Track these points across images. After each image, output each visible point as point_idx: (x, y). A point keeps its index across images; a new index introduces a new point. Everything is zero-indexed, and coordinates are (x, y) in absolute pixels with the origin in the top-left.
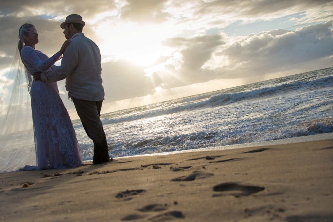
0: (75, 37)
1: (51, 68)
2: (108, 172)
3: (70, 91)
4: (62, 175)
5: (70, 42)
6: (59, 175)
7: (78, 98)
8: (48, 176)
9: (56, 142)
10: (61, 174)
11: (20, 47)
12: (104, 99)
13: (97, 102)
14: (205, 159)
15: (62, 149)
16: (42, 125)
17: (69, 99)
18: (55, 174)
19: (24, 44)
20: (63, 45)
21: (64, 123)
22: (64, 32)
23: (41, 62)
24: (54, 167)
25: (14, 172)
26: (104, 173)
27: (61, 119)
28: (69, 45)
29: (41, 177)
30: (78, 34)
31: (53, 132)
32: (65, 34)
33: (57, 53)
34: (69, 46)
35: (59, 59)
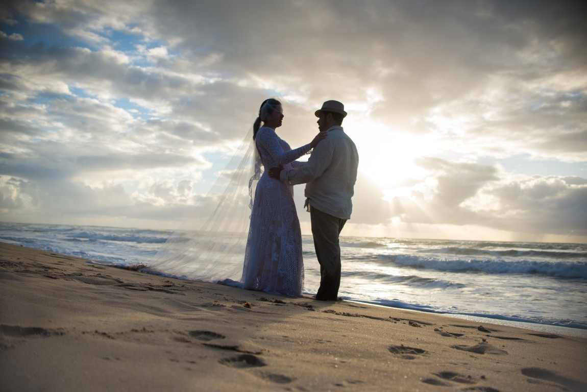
0: (333, 130)
1: (291, 164)
2: (348, 315)
3: (310, 197)
4: (284, 303)
5: (326, 135)
6: (281, 302)
7: (319, 209)
8: (266, 300)
9: (276, 259)
10: (284, 301)
11: (256, 126)
12: (349, 219)
13: (340, 219)
14: (477, 330)
15: (281, 269)
16: (263, 233)
17: (304, 207)
18: (276, 300)
19: (262, 123)
20: (316, 137)
21: (292, 236)
22: (318, 122)
23: (283, 152)
24: (264, 290)
25: (210, 283)
26: (344, 314)
27: (289, 231)
28: (324, 138)
29: (257, 300)
30: (337, 127)
31: (275, 246)
32: (319, 125)
33: (307, 146)
34: (324, 140)
35: (307, 154)
